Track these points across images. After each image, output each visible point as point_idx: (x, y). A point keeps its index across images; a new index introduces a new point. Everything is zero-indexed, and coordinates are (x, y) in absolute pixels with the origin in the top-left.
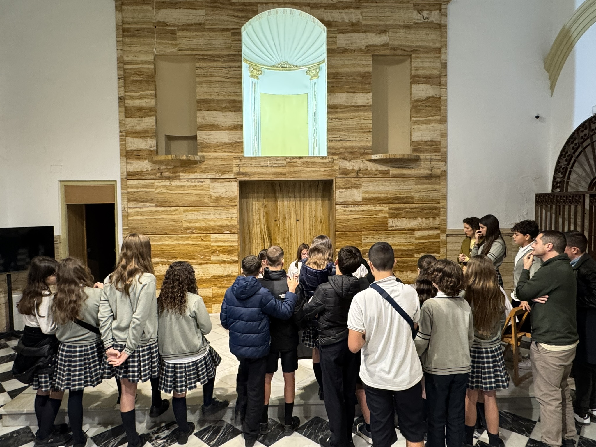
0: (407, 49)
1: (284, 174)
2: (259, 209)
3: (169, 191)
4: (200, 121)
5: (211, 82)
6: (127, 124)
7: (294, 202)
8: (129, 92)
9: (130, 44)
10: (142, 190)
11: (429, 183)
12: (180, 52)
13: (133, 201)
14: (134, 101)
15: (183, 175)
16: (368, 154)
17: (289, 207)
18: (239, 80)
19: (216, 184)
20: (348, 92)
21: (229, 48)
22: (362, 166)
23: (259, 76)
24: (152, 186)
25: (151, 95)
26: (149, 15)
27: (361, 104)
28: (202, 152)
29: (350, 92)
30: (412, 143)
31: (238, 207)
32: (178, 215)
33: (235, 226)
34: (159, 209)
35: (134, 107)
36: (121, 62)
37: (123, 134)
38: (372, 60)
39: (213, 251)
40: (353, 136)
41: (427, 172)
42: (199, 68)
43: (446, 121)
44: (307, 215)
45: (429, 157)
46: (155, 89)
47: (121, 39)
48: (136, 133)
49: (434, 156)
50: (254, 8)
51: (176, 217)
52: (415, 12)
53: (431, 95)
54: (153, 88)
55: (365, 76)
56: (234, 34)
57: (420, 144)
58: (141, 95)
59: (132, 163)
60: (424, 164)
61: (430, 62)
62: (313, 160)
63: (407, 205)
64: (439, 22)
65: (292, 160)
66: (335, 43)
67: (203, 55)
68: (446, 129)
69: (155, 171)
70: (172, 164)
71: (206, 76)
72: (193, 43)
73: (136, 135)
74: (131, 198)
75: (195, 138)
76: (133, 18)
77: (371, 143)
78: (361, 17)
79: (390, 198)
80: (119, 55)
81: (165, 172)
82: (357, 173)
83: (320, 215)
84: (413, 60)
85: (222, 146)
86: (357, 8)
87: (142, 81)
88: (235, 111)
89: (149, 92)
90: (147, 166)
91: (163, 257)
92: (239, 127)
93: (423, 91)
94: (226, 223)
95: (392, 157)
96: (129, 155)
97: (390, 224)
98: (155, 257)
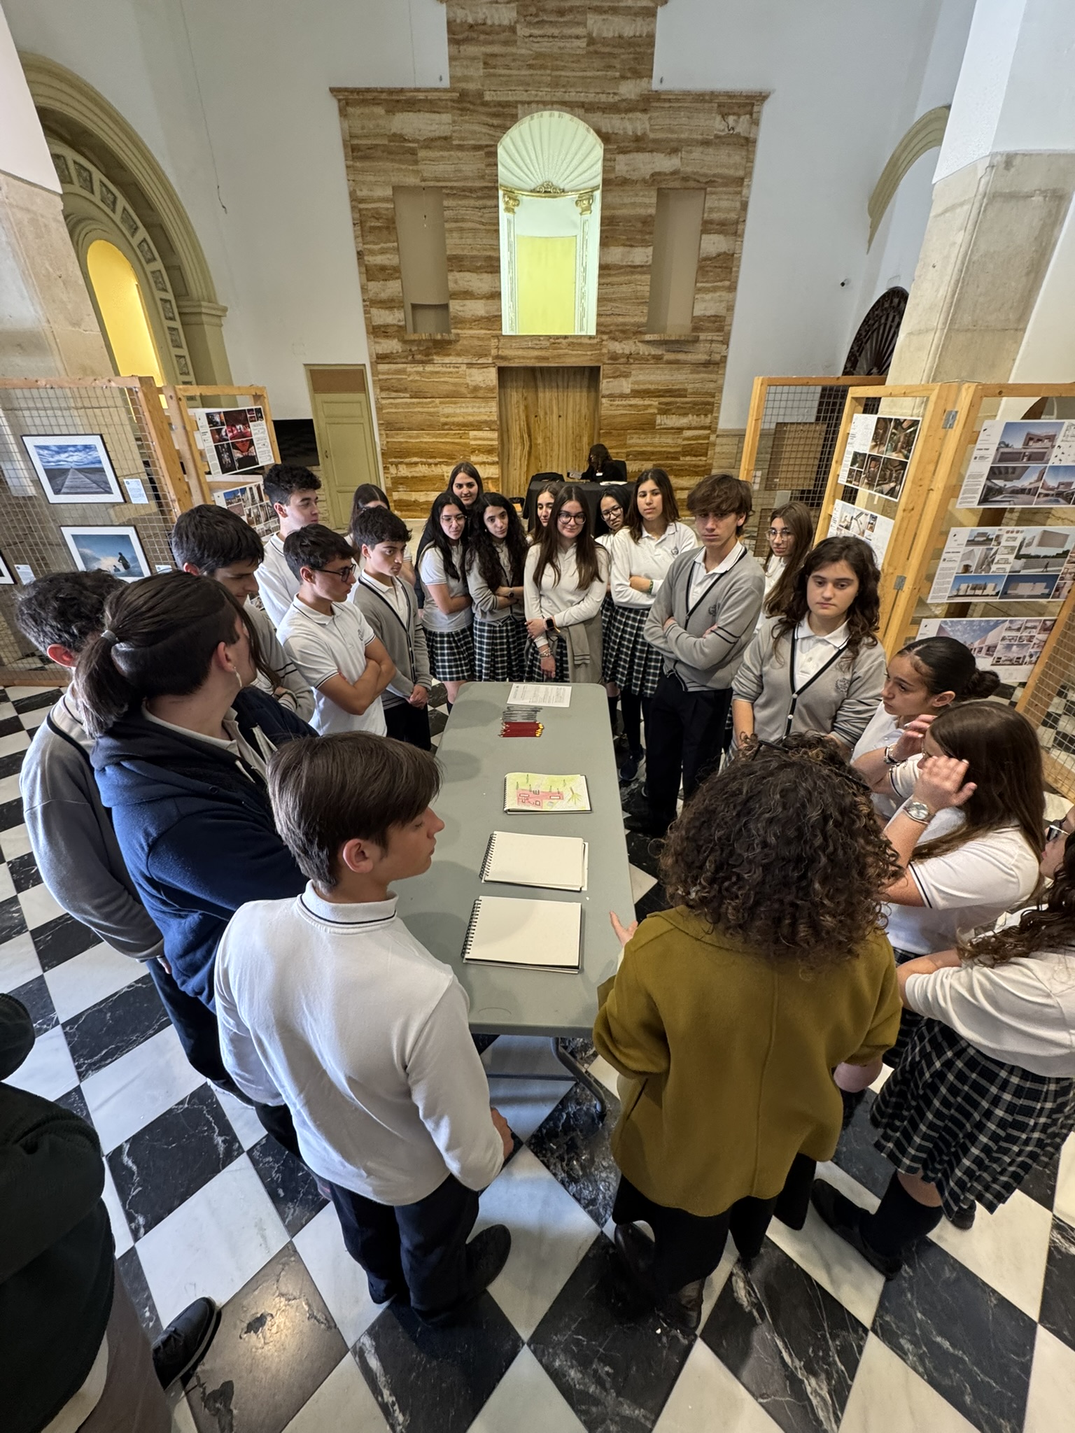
0: (701, 179)
1: (545, 359)
2: (518, 402)
3: (423, 379)
4: (451, 285)
5: (461, 230)
6: (370, 290)
7: (556, 394)
8: (367, 243)
9: (363, 171)
10: (394, 376)
11: (706, 372)
12: (424, 184)
13: (386, 390)
14: (374, 258)
15: (437, 359)
16: (641, 333)
17: (551, 400)
18: (495, 228)
19: (474, 371)
20: (624, 245)
21: (482, 177)
22: (633, 349)
23: (516, 209)
24: (403, 371)
25: (393, 248)
26: (381, 122)
27: (638, 263)
28: (456, 328)
29: (627, 245)
30: (693, 317)
31: (497, 399)
32: (434, 407)
33: (494, 421)
34: (413, 400)
35: (375, 265)
36: (355, 199)
37: (367, 303)
38: (657, 196)
40: (626, 309)
41: (704, 357)
42: (447, 208)
43: (735, 288)
44: (570, 409)
45: (709, 338)
47: (350, 163)
48: (381, 302)
49: (715, 336)
50: (513, 111)
51: (432, 410)
52: (719, 118)
53: (722, 251)
54: (395, 239)
55: (646, 221)
56: (488, 154)
57: (702, 320)
58: (382, 248)
59: (380, 343)
60: (702, 347)
61: (728, 199)
62: (579, 341)
63: (678, 400)
64: (746, 135)
65: (557, 341)
66: (613, 168)
67: (452, 188)
68: (734, 300)
69: (406, 353)
70: (426, 345)
71: (456, 221)
72: (442, 169)
73: (381, 305)
74: (384, 387)
75: (445, 307)
76: (363, 128)
77: (646, 319)
78: (648, 126)
79: (660, 391)
80: (351, 188)
81: (417, 354)
82: (628, 358)
83: (584, 411)
84: (708, 197)
85: (478, 321)
86: (645, 111)
87: (382, 227)
88: (491, 273)
89: (391, 245)
90: (396, 347)
91: (421, 457)
92: (496, 295)
93: (714, 244)
94: (485, 418)
95: (667, 338)
96: (376, 331)
97: (658, 421)
98: (414, 456)
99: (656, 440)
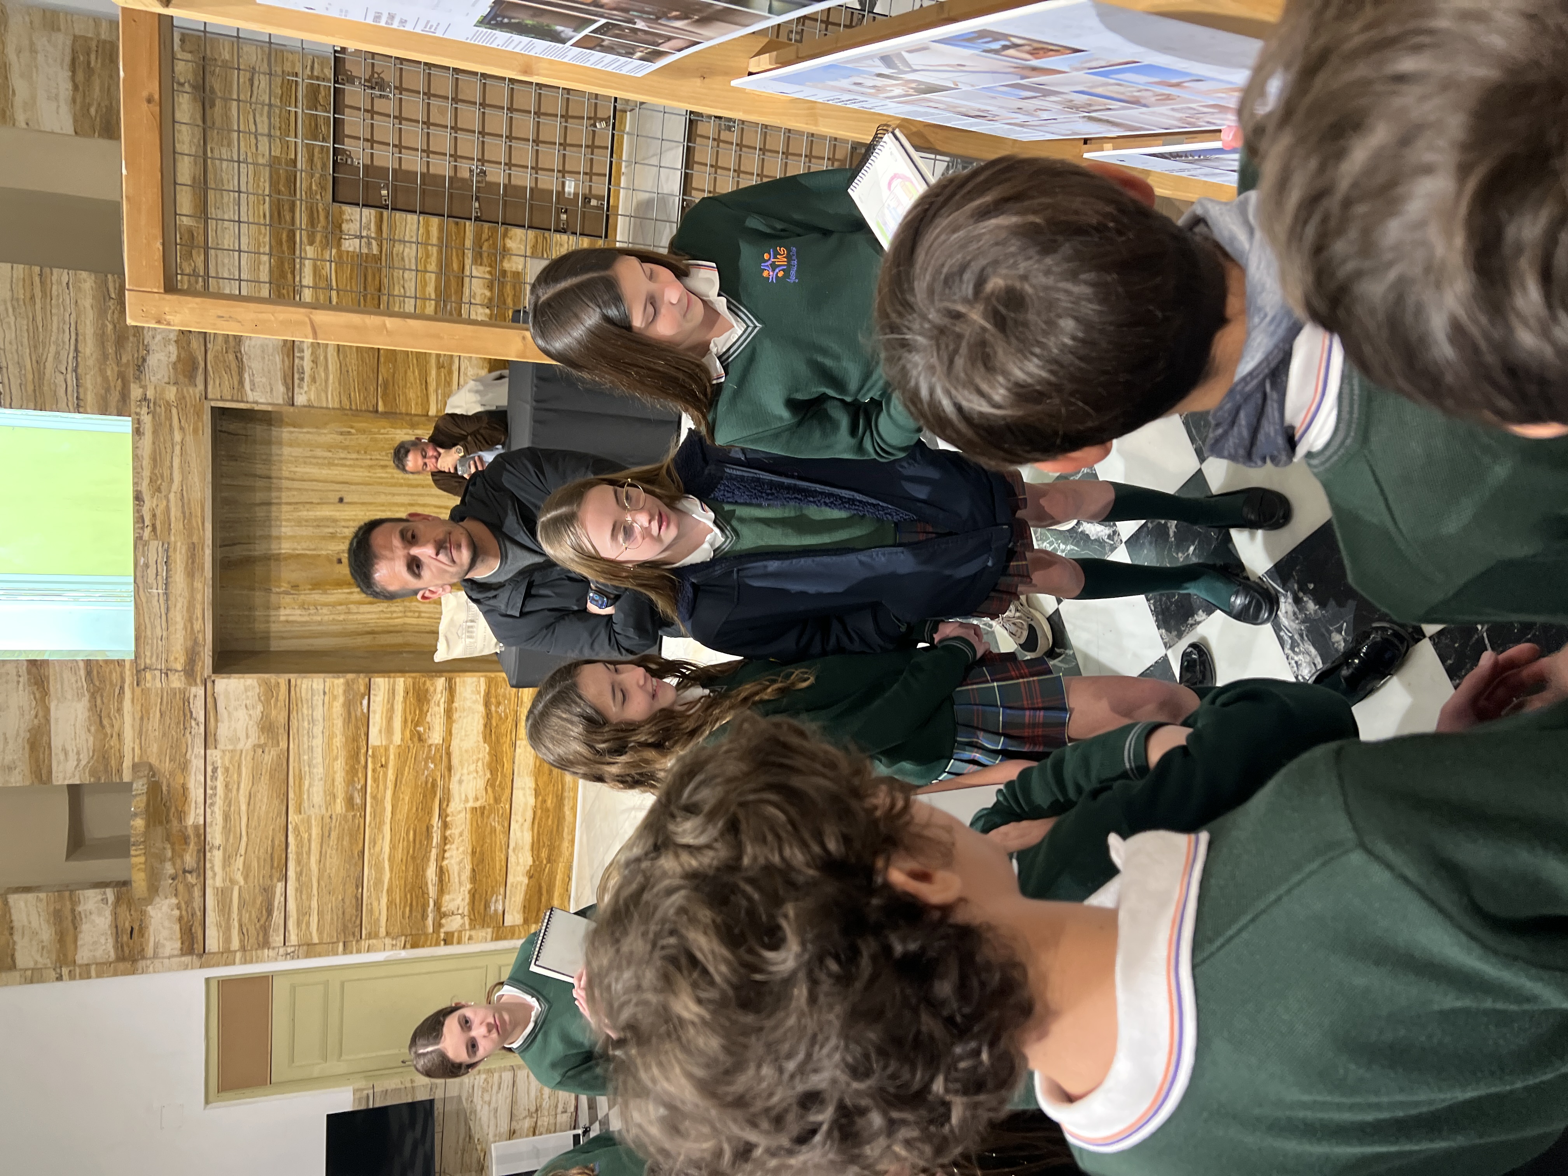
1: (193, 551)
2: (303, 606)
3: (242, 851)
4: (18, 779)
6: (36, 963)
7: (285, 508)
10: (235, 915)
11: (227, 100)
13: (266, 935)
15: (193, 817)
17: (299, 522)
19: (223, 731)
24: (224, 895)
28: (119, 771)
30: (80, 134)
31: (292, 676)
32: (309, 829)
33: (347, 684)
34: (291, 874)
39: (416, 739)
40: (60, 330)
44: (325, 473)
48: (61, 941)
51: (315, 831)
57: (86, 108)
59: (156, 945)
62: (146, 462)
65: (147, 522)
68: (28, 8)
69: (181, 887)
70: (159, 844)
73: (69, 939)
74: (259, 939)
81: (183, 862)
83: (328, 436)
85: (101, 718)
90: (165, 908)
91: (426, 858)
92: (37, 670)
94: (338, 707)
97: (359, 248)
98: (424, 876)
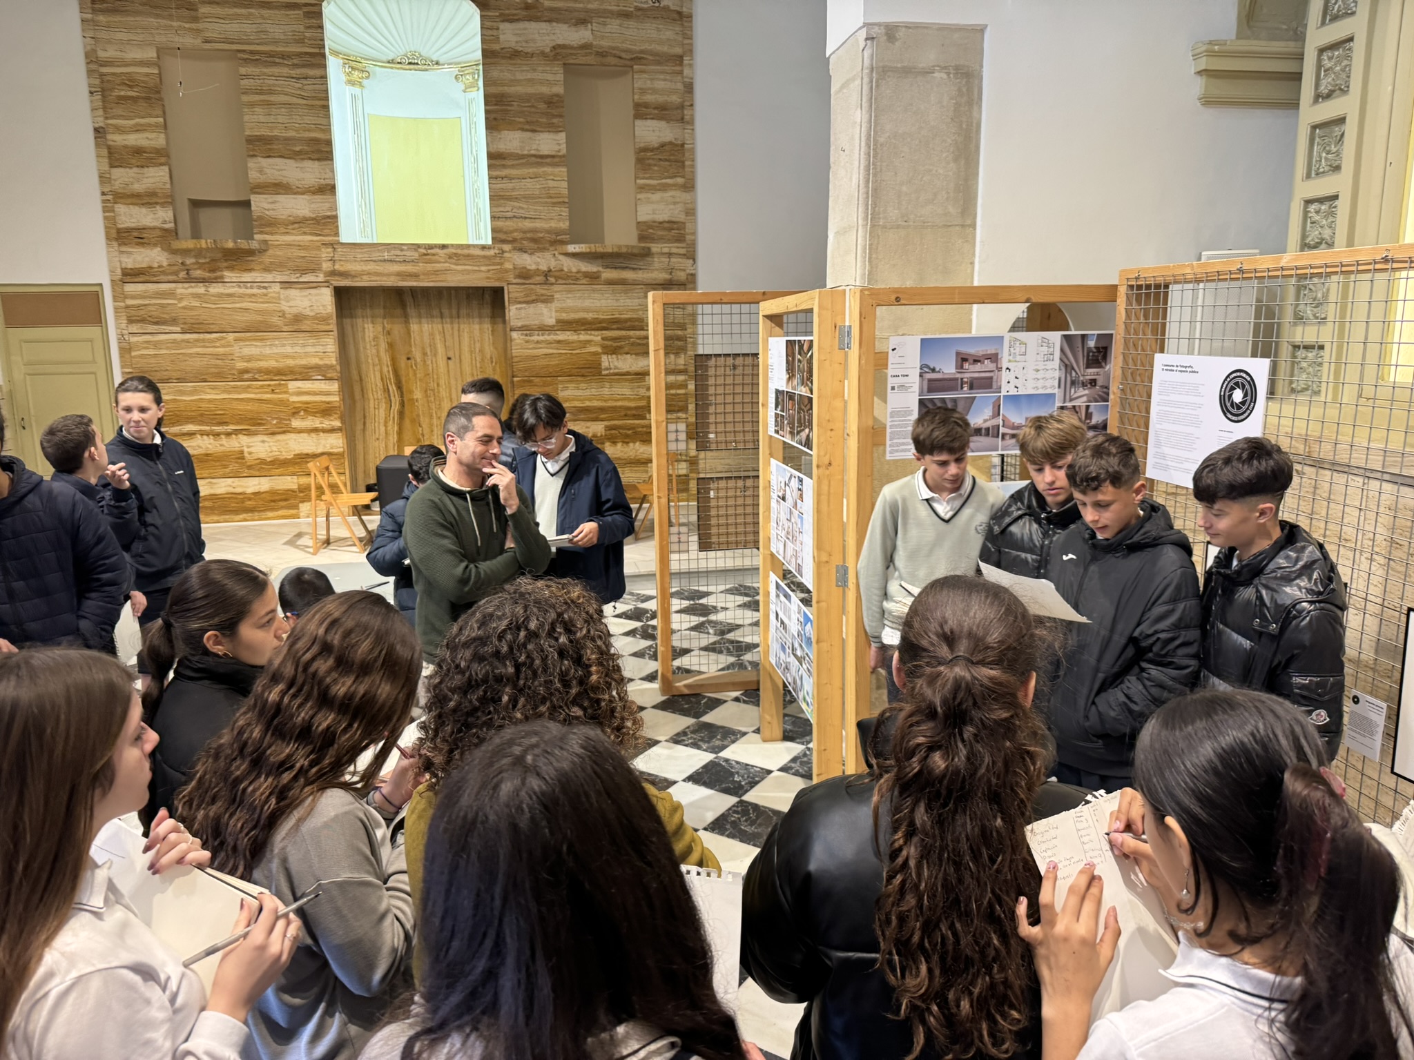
0: (623, 55)
1: (415, 276)
2: (375, 338)
3: (205, 305)
4: (254, 176)
5: (270, 104)
6: (116, 180)
7: (440, 326)
8: (112, 118)
9: (110, 26)
10: (154, 301)
12: (207, 46)
13: (138, 321)
14: (125, 137)
15: (229, 275)
16: (561, 242)
17: (432, 334)
18: (323, 103)
19: (293, 293)
20: (523, 130)
21: (301, 41)
22: (553, 264)
23: (365, 82)
24: (171, 294)
25: (157, 125)
27: (546, 153)
28: (261, 233)
29: (527, 130)
30: (638, 224)
31: (335, 333)
32: (223, 346)
33: (332, 366)
34: (187, 336)
35: (125, 147)
36: (92, 59)
37: (110, 197)
38: (565, 73)
39: (294, 411)
40: (535, 211)
41: (664, 275)
42: (246, 76)
43: (693, 187)
44: (466, 349)
45: (666, 250)
46: (164, 112)
47: (89, 16)
48: (133, 195)
49: (675, 248)
51: (221, 350)
53: (667, 139)
54: (160, 113)
55: (553, 102)
56: (308, 15)
57: (652, 227)
58: (137, 124)
59: (130, 253)
60: (658, 262)
61: (665, 80)
62: (466, 252)
63: (631, 333)
64: (679, 9)
65: (430, 251)
66: (498, 39)
67: (252, 52)
68: (694, 202)
70: (209, 256)
71: (261, 93)
72: (233, 29)
73: (134, 200)
74: (135, 317)
75: (247, 204)
77: (567, 223)
79: (601, 321)
80: (89, 48)
81: (195, 269)
82: (546, 276)
83: (489, 350)
84: (636, 76)
85: (299, 223)
87: (138, 98)
88: (318, 160)
89: (153, 120)
90: (159, 258)
91: (202, 423)
92: (329, 189)
93: (653, 132)
94: (315, 361)
95: (600, 250)
96: (121, 237)
97: (605, 364)
98: (187, 423)
99: (606, 391)
